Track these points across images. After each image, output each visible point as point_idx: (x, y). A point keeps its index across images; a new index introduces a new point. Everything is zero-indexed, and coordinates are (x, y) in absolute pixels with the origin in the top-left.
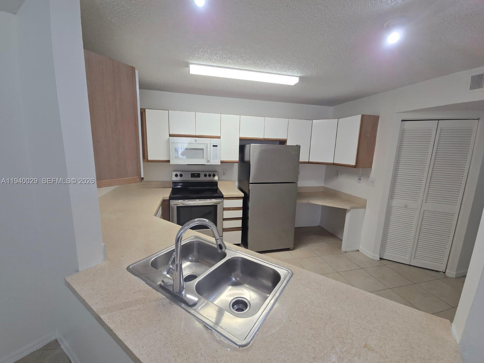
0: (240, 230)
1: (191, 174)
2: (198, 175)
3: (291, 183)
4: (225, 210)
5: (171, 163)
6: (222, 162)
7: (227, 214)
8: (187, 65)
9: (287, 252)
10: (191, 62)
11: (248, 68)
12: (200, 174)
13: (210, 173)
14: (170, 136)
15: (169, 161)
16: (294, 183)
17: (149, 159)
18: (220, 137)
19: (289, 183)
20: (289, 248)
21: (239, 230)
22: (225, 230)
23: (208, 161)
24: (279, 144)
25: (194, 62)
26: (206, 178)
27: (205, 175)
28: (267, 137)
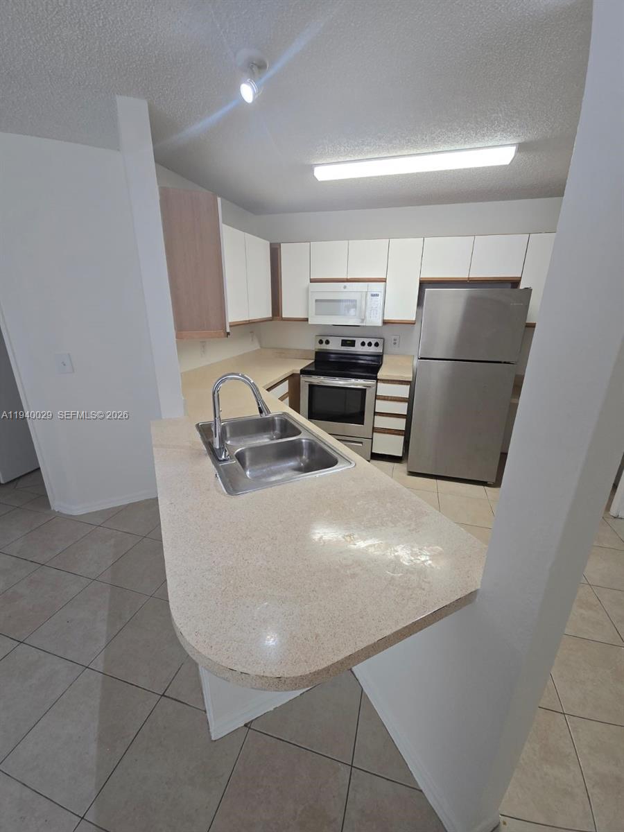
0: (402, 435)
1: (343, 340)
2: (352, 344)
3: (505, 363)
4: (379, 399)
5: (310, 322)
6: (385, 323)
7: (382, 406)
8: (311, 169)
9: (481, 488)
10: (316, 163)
11: (405, 152)
12: (354, 341)
13: (371, 340)
14: (312, 281)
15: (307, 320)
16: (509, 363)
17: (283, 316)
18: (386, 279)
19: (500, 362)
20: (486, 482)
21: (399, 435)
22: (374, 430)
23: (363, 320)
24: (512, 288)
25: (319, 163)
26: (364, 347)
27: (363, 344)
28: (475, 274)
